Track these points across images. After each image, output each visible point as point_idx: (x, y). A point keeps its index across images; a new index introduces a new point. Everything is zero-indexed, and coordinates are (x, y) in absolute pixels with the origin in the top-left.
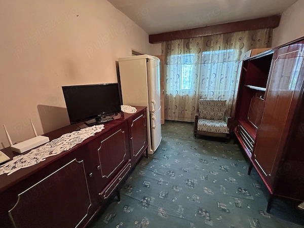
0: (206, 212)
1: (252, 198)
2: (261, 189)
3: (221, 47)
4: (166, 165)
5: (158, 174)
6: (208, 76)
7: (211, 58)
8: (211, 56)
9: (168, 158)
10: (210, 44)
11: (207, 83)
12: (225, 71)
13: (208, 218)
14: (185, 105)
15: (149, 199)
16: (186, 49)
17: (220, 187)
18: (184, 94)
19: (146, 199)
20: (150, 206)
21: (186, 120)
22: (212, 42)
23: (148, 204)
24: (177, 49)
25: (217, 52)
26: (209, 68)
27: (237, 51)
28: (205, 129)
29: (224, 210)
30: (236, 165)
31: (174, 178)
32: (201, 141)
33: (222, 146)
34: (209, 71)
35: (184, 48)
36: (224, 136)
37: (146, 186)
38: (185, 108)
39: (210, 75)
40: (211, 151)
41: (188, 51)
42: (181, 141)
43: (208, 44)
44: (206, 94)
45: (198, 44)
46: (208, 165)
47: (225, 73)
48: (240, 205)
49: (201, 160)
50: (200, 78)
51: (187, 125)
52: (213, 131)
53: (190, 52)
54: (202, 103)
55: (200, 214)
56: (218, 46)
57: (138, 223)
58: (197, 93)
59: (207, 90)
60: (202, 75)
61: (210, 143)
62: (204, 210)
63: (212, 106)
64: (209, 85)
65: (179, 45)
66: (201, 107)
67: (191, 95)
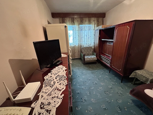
0: (107, 92)
1: (115, 80)
2: (115, 76)
3: (88, 23)
4: (80, 80)
5: (80, 85)
6: (84, 36)
7: (84, 28)
8: (84, 27)
9: (79, 76)
10: (83, 21)
11: (83, 40)
12: (90, 34)
13: (109, 93)
14: (75, 51)
15: (84, 98)
16: (72, 23)
17: (105, 81)
18: (74, 45)
19: (83, 98)
20: (87, 101)
21: (76, 58)
22: (84, 21)
23: (86, 100)
24: (68, 23)
25: (86, 25)
26: (84, 32)
27: (93, 25)
28: (88, 60)
29: (111, 88)
30: (104, 71)
31: (87, 84)
32: (87, 65)
33: (95, 65)
34: (84, 34)
35: (72, 22)
36: (96, 61)
37: (79, 93)
38: (75, 52)
39: (84, 35)
40: (93, 69)
41: (74, 24)
42: (79, 68)
43: (82, 22)
44: (83, 44)
45: (78, 21)
46: (96, 74)
47: (90, 35)
48: (114, 84)
49: (92, 73)
50: (80, 37)
51: (77, 60)
52: (91, 60)
53: (74, 25)
54: (83, 48)
55: (106, 93)
56: (86, 23)
57: (88, 111)
58: (80, 44)
59: (83, 43)
60: (81, 36)
61: (90, 65)
62: (106, 91)
63: (87, 49)
64: (84, 40)
65: (69, 20)
66: (83, 50)
67: (77, 45)
